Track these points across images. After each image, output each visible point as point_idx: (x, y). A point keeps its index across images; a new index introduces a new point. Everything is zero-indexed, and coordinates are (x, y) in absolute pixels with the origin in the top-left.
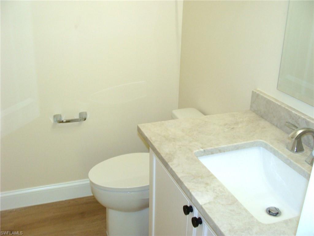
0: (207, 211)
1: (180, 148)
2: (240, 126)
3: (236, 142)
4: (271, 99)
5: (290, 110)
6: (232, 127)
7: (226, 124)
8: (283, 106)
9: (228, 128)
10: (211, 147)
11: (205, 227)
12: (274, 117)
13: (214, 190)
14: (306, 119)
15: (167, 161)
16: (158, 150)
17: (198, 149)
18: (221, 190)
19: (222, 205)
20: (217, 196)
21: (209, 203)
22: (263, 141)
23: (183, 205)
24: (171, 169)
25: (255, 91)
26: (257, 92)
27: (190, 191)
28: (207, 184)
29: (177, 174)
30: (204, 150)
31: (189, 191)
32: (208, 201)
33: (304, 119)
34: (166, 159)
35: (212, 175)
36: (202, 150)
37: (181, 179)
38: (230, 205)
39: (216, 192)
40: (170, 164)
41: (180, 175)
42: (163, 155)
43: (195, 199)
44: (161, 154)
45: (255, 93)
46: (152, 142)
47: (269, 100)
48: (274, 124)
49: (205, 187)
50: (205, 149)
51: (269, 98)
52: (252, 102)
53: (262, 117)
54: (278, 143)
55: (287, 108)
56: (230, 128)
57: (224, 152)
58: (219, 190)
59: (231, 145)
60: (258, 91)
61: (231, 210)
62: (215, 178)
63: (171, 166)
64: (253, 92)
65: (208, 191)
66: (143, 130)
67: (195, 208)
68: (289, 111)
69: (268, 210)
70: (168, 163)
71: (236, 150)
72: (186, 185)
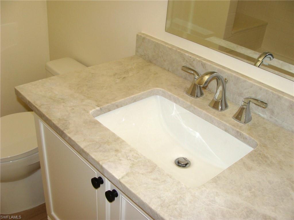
0: (128, 186)
1: (73, 109)
2: (131, 74)
3: (132, 94)
4: (159, 42)
5: (182, 52)
6: (123, 76)
7: (116, 74)
8: (175, 49)
9: (120, 78)
10: (108, 103)
11: (122, 200)
12: (165, 61)
13: (127, 157)
14: (201, 61)
15: (62, 129)
16: (47, 116)
17: (94, 108)
18: (135, 155)
19: (143, 174)
20: (133, 164)
21: (127, 175)
22: (160, 89)
23: (91, 178)
24: (70, 138)
25: (139, 34)
26: (143, 36)
27: (101, 163)
28: (117, 151)
29: (78, 144)
30: (101, 109)
31: (98, 163)
32: (125, 174)
33: (199, 61)
34: (60, 126)
35: (118, 138)
36: (98, 108)
37: (85, 150)
38: (151, 172)
39: (130, 160)
40: (66, 132)
41: (82, 145)
42: (55, 122)
43: (108, 172)
44: (53, 121)
45: (141, 36)
46: (37, 107)
47: (157, 43)
48: (165, 69)
49: (116, 156)
50: (101, 107)
51: (157, 41)
52: (138, 47)
53: (150, 62)
54: (176, 89)
55: (179, 50)
56: (121, 77)
57: (122, 106)
58: (133, 155)
59: (128, 98)
60: (144, 34)
61: (154, 180)
62: (123, 141)
63: (69, 135)
64: (137, 35)
65: (120, 160)
66: (23, 93)
67: (106, 179)
68: (182, 54)
69: (177, 161)
70: (65, 132)
71: (134, 102)
72: (93, 157)
